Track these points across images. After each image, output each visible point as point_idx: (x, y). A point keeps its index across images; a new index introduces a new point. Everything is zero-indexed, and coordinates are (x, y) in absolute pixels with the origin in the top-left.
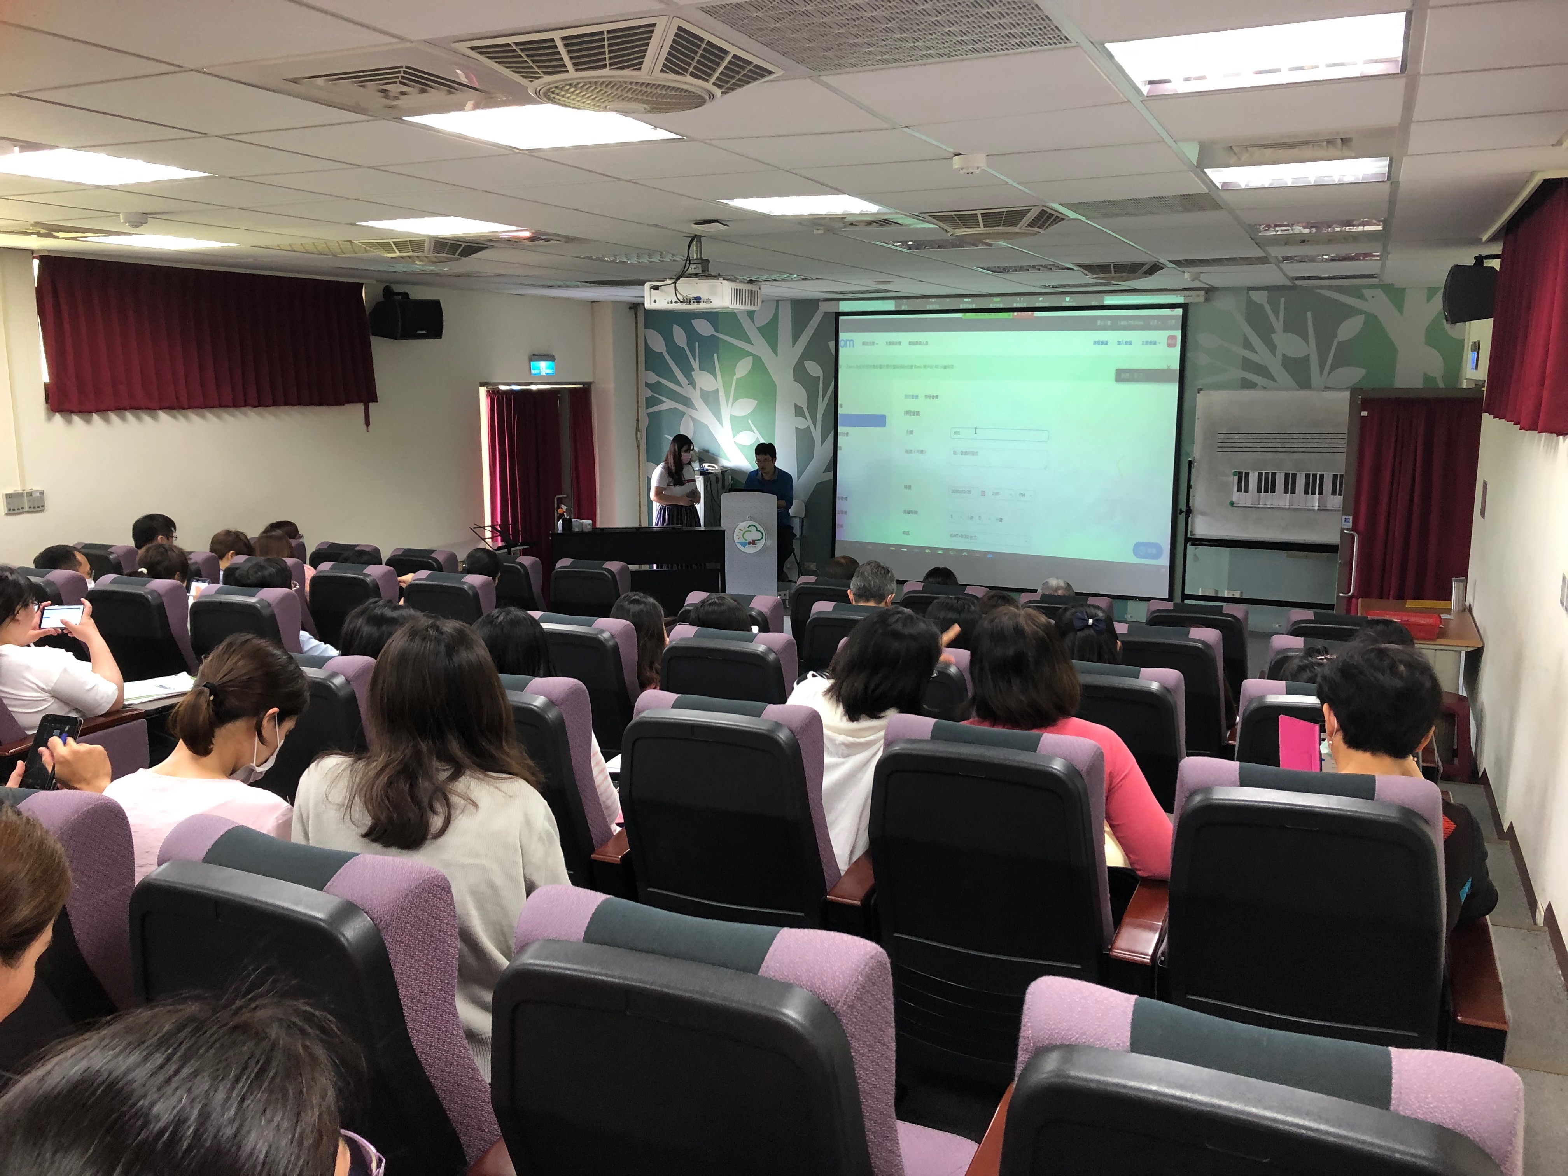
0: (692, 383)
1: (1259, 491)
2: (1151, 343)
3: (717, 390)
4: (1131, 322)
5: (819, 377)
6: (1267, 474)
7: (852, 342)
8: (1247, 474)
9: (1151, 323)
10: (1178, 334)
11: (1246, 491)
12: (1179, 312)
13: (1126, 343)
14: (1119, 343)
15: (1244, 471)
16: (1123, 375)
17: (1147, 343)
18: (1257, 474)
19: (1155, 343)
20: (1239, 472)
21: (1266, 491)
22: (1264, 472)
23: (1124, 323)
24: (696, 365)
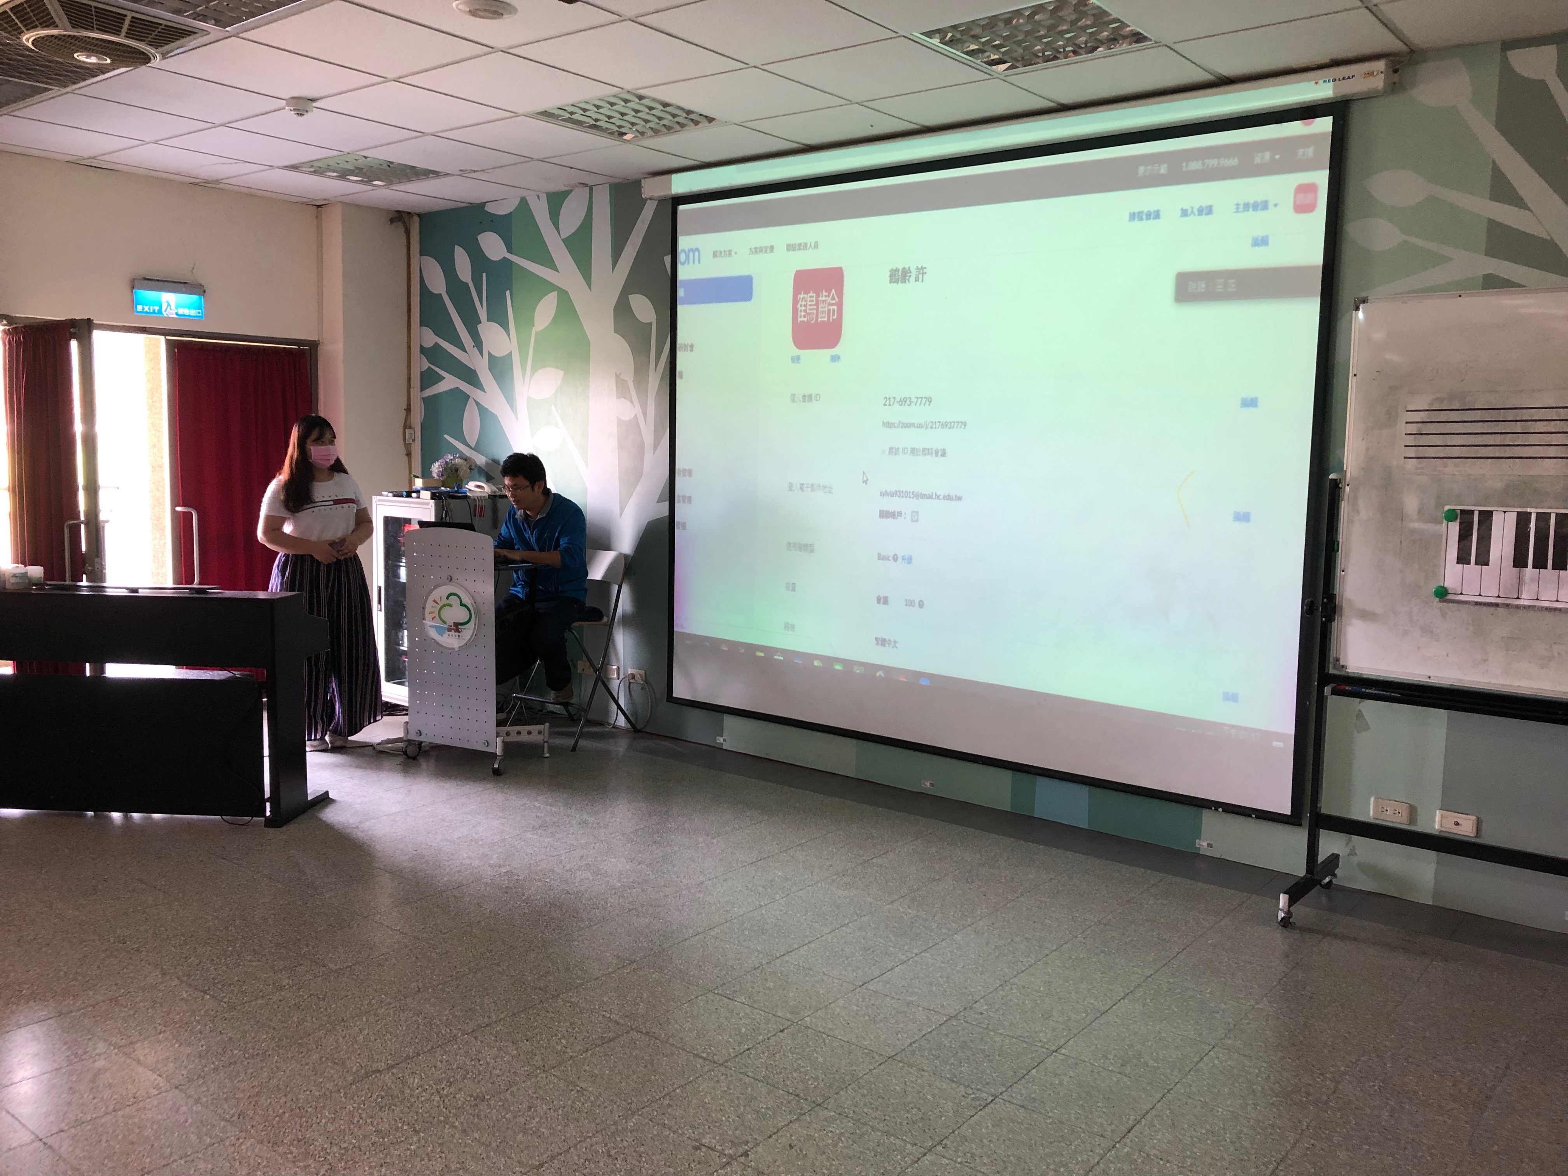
0: (478, 344)
1: (1519, 561)
2: (1256, 206)
3: (510, 354)
4: (1212, 162)
5: (651, 324)
6: (1543, 518)
7: (697, 254)
8: (1486, 517)
9: (1257, 160)
10: (1321, 178)
11: (1483, 560)
12: (1325, 124)
13: (1201, 211)
14: (1185, 213)
15: (1477, 509)
16: (1192, 287)
17: (1247, 206)
18: (1512, 518)
19: (1265, 206)
20: (1463, 512)
21: (1540, 564)
22: (1533, 511)
23: (1195, 165)
24: (483, 313)
